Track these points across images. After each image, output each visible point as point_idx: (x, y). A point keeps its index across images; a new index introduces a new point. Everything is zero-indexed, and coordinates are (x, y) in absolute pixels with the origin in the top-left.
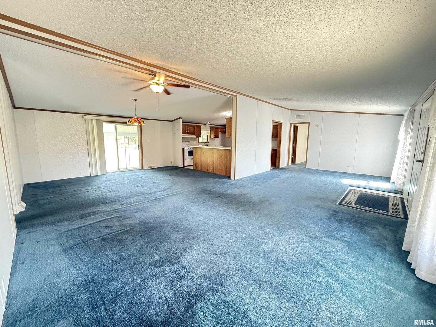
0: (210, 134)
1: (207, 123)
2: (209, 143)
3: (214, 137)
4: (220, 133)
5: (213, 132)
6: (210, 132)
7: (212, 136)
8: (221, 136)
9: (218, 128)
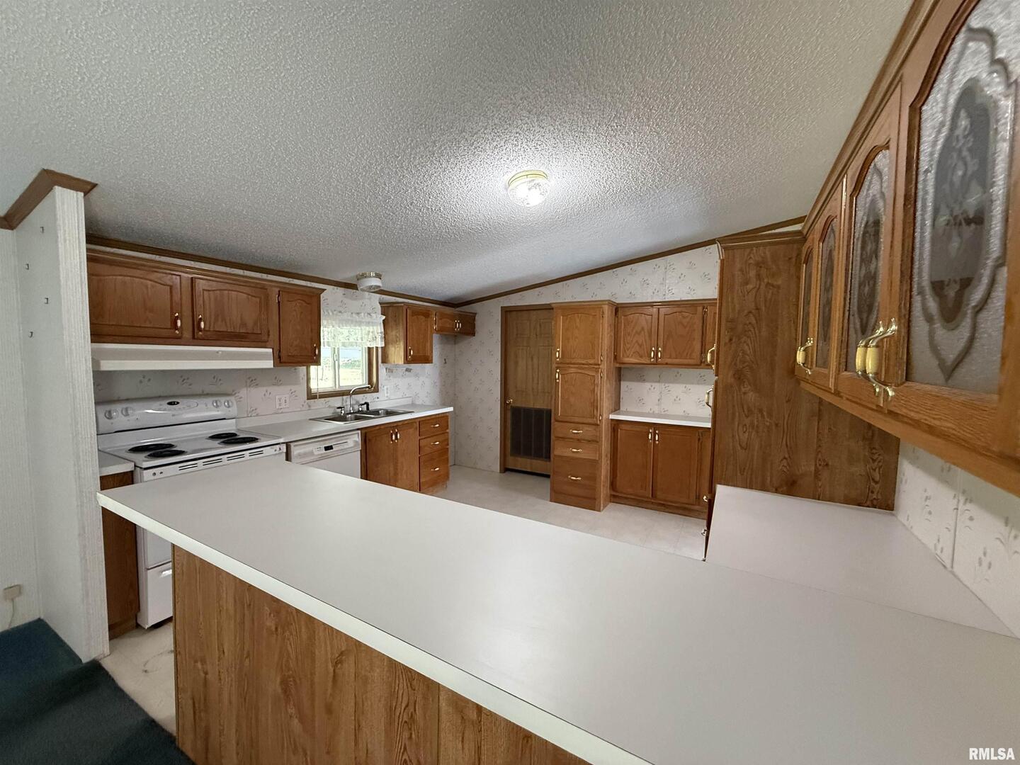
0: (380, 344)
1: (364, 276)
2: (376, 390)
3: (407, 361)
4: (436, 337)
5: (398, 333)
6: (386, 333)
7: (397, 354)
8: (441, 355)
9: (426, 314)
